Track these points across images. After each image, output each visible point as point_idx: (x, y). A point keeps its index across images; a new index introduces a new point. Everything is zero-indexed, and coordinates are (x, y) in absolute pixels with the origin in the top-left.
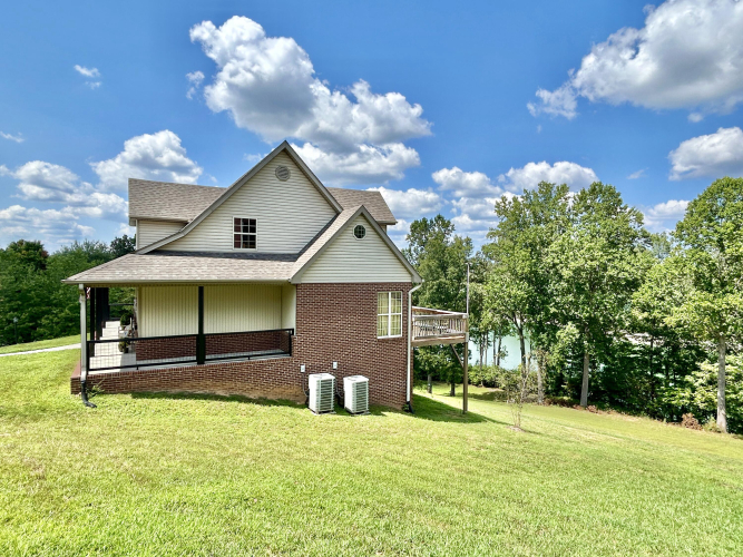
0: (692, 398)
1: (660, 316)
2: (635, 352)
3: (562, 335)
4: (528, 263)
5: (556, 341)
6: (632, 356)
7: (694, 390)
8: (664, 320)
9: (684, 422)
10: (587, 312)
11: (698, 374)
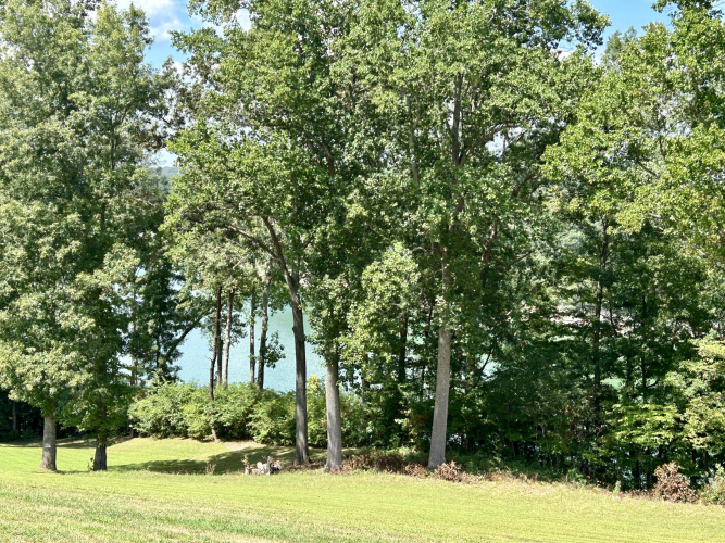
0: (678, 426)
1: (607, 206)
2: (562, 330)
3: (376, 278)
4: (286, 71)
5: (361, 297)
6: (558, 339)
7: (683, 405)
8: (618, 217)
9: (659, 486)
10: (439, 210)
11: (693, 367)
